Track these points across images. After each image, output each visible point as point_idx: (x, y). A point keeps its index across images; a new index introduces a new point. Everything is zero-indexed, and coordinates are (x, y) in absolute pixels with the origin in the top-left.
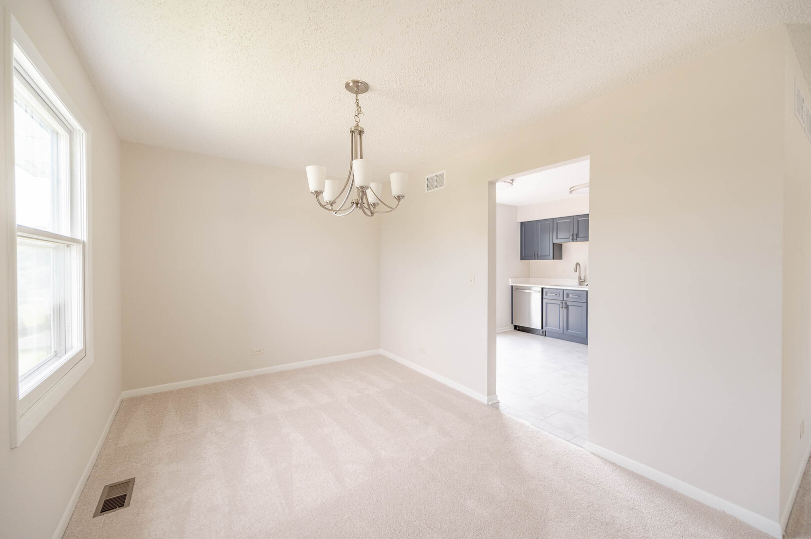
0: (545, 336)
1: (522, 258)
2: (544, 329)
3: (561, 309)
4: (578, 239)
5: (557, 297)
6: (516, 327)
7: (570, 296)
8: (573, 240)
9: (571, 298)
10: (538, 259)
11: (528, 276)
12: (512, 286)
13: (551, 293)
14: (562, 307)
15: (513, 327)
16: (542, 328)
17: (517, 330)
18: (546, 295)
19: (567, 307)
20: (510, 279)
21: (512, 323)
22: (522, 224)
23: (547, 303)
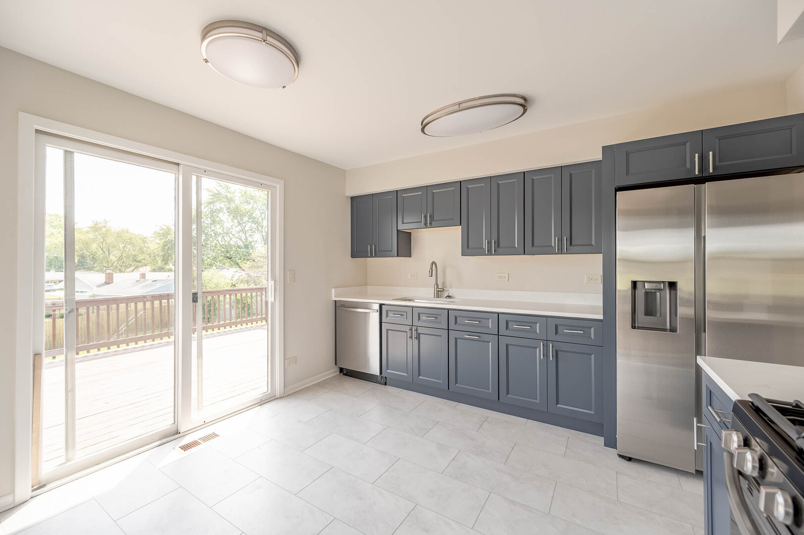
0: (386, 384)
1: (353, 256)
2: (383, 375)
3: (410, 341)
4: (433, 223)
5: (402, 320)
6: (341, 370)
7: (423, 318)
8: (426, 224)
9: (425, 321)
10: (376, 256)
11: (363, 283)
12: (335, 301)
13: (396, 312)
14: (411, 337)
15: (338, 370)
16: (381, 373)
17: (344, 374)
18: (387, 316)
19: (418, 338)
20: (333, 290)
21: (336, 364)
22: (353, 199)
23: (388, 330)
